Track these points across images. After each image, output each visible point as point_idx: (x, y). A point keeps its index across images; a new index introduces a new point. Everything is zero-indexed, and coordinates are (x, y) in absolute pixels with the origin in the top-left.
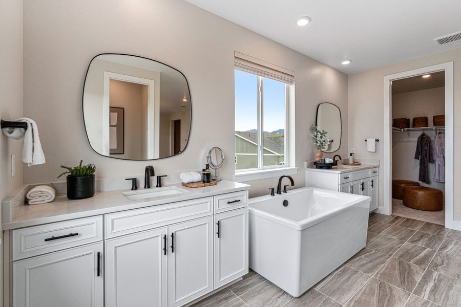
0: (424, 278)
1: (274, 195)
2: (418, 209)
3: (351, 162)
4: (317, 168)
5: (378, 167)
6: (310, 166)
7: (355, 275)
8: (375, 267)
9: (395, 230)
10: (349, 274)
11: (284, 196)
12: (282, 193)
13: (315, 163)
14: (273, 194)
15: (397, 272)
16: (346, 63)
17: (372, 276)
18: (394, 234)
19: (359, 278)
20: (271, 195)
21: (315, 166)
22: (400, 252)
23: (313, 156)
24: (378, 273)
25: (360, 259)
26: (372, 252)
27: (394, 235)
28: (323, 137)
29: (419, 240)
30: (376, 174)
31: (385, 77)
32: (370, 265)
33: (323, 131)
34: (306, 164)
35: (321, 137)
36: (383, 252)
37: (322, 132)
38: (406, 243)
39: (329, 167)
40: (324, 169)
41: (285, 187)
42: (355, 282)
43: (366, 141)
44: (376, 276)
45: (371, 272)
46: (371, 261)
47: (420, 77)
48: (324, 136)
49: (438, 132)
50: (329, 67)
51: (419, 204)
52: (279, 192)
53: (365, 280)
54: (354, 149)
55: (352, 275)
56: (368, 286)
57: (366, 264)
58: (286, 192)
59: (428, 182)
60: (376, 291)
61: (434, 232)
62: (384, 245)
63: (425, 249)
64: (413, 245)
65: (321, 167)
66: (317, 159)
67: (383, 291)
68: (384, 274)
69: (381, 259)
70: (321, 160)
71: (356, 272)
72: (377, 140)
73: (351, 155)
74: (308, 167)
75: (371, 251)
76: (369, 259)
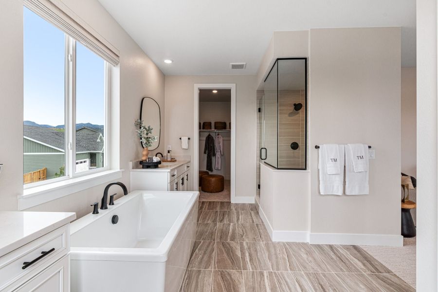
0: (241, 251)
1: (97, 213)
2: (211, 192)
3: (169, 159)
4: (143, 168)
5: (190, 162)
6: (136, 167)
7: (200, 276)
8: (210, 257)
9: (206, 214)
10: (195, 279)
11: (111, 210)
12: (108, 206)
13: (141, 162)
14: (95, 212)
15: (225, 255)
16: (168, 62)
17: (212, 269)
18: (207, 218)
19: (204, 277)
20: (94, 213)
21: (141, 166)
22: (219, 234)
23: (137, 155)
24: (214, 263)
25: (196, 255)
26: (202, 243)
27: (208, 220)
28: (149, 134)
29: (223, 218)
30: (189, 168)
31: (195, 85)
32: (206, 258)
33: (149, 127)
34: (131, 164)
35: (147, 134)
36: (208, 240)
37: (147, 129)
38: (218, 224)
39: (156, 165)
40: (151, 168)
41: (111, 197)
42: (204, 284)
43: (180, 139)
44: (215, 268)
45: (210, 265)
46: (205, 253)
47: (211, 90)
48: (150, 132)
49: (217, 134)
50: (152, 60)
51: (212, 188)
52: (104, 206)
53: (210, 277)
54: (170, 146)
55: (198, 277)
56: (214, 282)
57: (203, 258)
58: (113, 204)
59: (212, 171)
60: (222, 284)
61: (228, 209)
62: (206, 232)
63: (230, 224)
64: (222, 224)
65: (148, 167)
66: (144, 158)
67: (226, 281)
68: (218, 262)
69: (210, 247)
70: (149, 158)
71: (199, 271)
72: (189, 139)
73: (169, 152)
74: (133, 168)
75: (200, 242)
76: (203, 252)
